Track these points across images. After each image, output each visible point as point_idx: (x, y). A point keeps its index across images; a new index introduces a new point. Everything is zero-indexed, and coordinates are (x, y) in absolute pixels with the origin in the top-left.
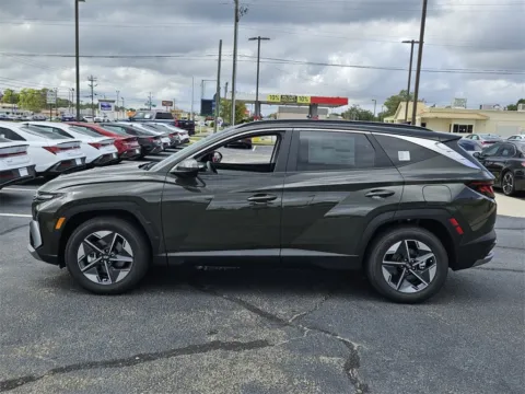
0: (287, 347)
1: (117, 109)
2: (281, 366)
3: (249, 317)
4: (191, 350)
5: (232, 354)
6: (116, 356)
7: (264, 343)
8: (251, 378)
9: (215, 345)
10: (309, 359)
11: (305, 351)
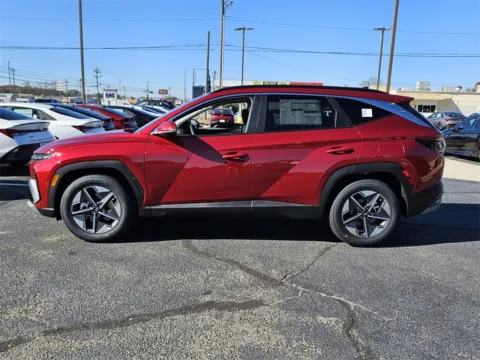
0: (282, 307)
1: (119, 97)
2: (279, 326)
3: (242, 277)
4: (185, 310)
5: (227, 314)
6: (109, 316)
7: (259, 303)
8: (248, 339)
9: (209, 305)
10: (306, 319)
11: (300, 311)
